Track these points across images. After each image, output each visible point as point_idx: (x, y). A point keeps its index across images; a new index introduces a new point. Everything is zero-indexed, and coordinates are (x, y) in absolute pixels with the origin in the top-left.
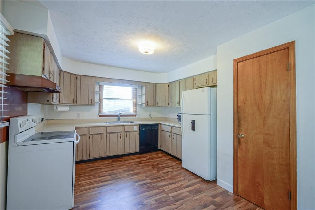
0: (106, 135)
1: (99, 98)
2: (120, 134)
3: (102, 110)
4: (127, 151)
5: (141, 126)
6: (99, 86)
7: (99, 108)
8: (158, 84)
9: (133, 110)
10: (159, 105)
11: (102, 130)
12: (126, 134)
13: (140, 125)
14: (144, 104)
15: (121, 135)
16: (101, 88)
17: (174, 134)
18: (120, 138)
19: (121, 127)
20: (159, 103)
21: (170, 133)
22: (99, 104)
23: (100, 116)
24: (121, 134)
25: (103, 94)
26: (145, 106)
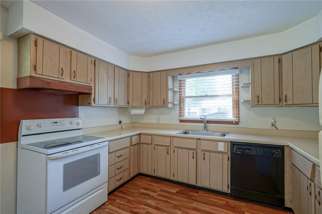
0: (173, 148)
1: (180, 97)
2: (192, 152)
5: (233, 144)
7: (180, 111)
9: (234, 114)
10: (290, 102)
12: (204, 154)
13: (231, 142)
14: (251, 103)
18: (194, 158)
19: (195, 140)
20: (290, 96)
23: (181, 121)
24: (195, 152)
25: (185, 92)
26: (252, 107)
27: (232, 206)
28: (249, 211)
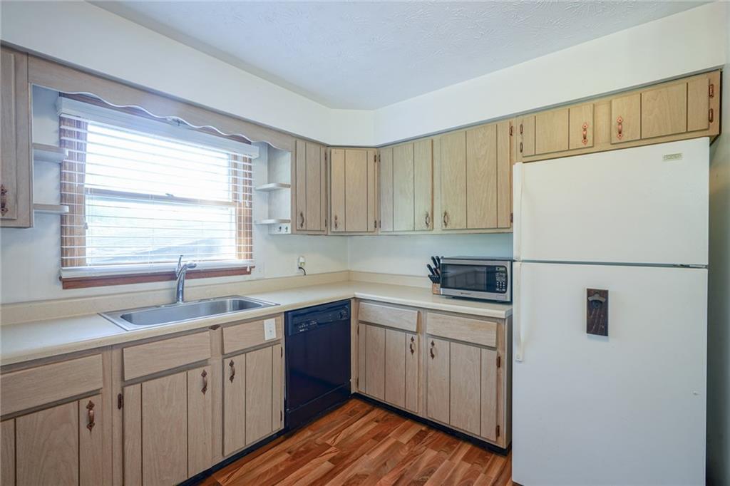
0: (117, 391)
1: (62, 187)
2: (199, 371)
3: (83, 252)
4: (235, 445)
6: (56, 124)
7: (63, 241)
8: (338, 150)
9: (239, 249)
10: (341, 228)
11: (90, 376)
12: (232, 364)
13: (287, 313)
14: (289, 225)
15: (208, 376)
16: (67, 132)
17: (436, 341)
18: (204, 390)
19: (207, 333)
20: (341, 219)
21: (410, 336)
22: (63, 219)
23: (68, 284)
24: (207, 369)
25: (82, 169)
26: (292, 234)
27: (302, 449)
28: (327, 436)
